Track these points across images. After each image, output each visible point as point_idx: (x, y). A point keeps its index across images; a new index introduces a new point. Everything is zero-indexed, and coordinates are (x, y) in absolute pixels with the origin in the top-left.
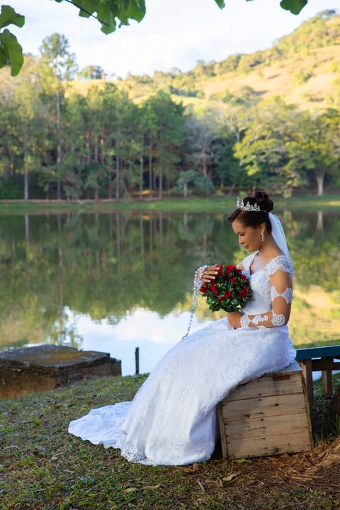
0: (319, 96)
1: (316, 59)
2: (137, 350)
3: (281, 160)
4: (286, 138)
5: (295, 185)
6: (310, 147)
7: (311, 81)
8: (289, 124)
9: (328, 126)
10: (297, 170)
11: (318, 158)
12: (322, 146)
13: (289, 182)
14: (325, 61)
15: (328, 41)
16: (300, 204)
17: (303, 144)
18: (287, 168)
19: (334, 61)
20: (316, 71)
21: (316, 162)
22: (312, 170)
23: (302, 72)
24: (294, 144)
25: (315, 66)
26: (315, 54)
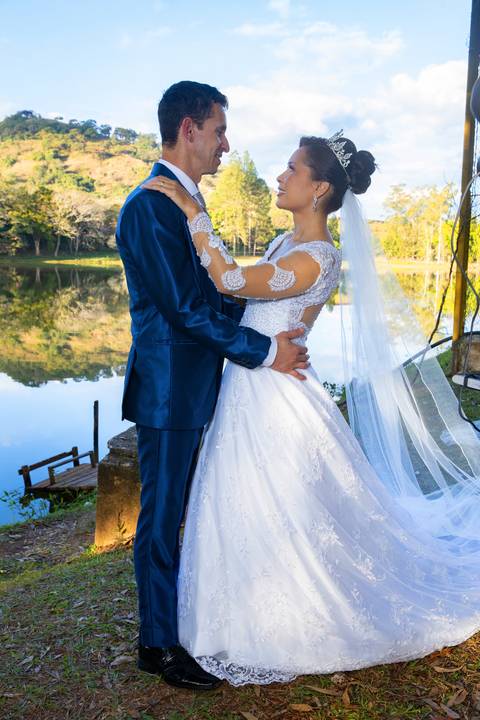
0: (24, 178)
1: (20, 148)
2: (96, 403)
3: (6, 226)
4: (7, 208)
5: (18, 246)
6: (29, 217)
7: (16, 165)
8: (10, 196)
9: (42, 200)
10: (19, 234)
11: (35, 225)
12: (37, 216)
13: (13, 244)
14: (27, 151)
15: (28, 136)
16: (23, 262)
17: (23, 213)
18: (10, 232)
19: (34, 152)
20: (19, 157)
21: (34, 228)
22: (30, 235)
23: (8, 158)
24: (15, 213)
25: (19, 154)
26: (18, 144)
